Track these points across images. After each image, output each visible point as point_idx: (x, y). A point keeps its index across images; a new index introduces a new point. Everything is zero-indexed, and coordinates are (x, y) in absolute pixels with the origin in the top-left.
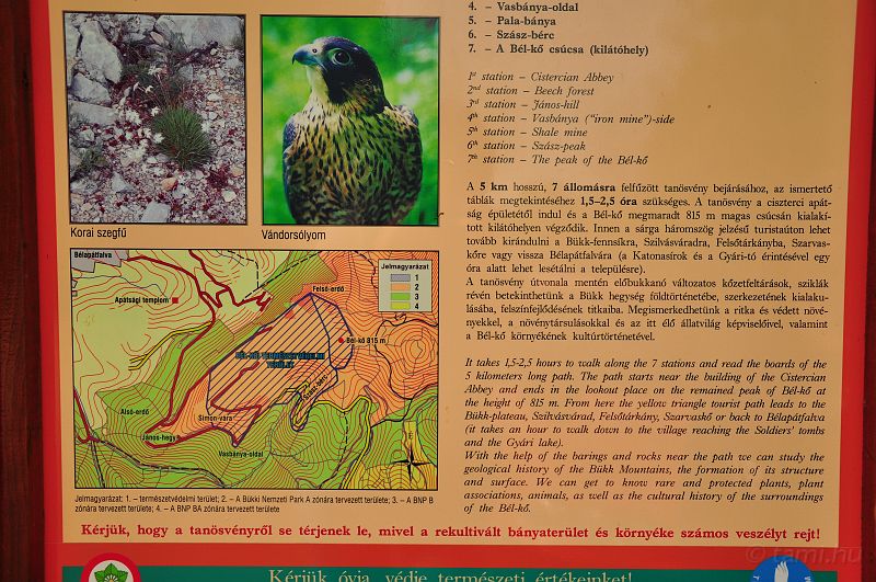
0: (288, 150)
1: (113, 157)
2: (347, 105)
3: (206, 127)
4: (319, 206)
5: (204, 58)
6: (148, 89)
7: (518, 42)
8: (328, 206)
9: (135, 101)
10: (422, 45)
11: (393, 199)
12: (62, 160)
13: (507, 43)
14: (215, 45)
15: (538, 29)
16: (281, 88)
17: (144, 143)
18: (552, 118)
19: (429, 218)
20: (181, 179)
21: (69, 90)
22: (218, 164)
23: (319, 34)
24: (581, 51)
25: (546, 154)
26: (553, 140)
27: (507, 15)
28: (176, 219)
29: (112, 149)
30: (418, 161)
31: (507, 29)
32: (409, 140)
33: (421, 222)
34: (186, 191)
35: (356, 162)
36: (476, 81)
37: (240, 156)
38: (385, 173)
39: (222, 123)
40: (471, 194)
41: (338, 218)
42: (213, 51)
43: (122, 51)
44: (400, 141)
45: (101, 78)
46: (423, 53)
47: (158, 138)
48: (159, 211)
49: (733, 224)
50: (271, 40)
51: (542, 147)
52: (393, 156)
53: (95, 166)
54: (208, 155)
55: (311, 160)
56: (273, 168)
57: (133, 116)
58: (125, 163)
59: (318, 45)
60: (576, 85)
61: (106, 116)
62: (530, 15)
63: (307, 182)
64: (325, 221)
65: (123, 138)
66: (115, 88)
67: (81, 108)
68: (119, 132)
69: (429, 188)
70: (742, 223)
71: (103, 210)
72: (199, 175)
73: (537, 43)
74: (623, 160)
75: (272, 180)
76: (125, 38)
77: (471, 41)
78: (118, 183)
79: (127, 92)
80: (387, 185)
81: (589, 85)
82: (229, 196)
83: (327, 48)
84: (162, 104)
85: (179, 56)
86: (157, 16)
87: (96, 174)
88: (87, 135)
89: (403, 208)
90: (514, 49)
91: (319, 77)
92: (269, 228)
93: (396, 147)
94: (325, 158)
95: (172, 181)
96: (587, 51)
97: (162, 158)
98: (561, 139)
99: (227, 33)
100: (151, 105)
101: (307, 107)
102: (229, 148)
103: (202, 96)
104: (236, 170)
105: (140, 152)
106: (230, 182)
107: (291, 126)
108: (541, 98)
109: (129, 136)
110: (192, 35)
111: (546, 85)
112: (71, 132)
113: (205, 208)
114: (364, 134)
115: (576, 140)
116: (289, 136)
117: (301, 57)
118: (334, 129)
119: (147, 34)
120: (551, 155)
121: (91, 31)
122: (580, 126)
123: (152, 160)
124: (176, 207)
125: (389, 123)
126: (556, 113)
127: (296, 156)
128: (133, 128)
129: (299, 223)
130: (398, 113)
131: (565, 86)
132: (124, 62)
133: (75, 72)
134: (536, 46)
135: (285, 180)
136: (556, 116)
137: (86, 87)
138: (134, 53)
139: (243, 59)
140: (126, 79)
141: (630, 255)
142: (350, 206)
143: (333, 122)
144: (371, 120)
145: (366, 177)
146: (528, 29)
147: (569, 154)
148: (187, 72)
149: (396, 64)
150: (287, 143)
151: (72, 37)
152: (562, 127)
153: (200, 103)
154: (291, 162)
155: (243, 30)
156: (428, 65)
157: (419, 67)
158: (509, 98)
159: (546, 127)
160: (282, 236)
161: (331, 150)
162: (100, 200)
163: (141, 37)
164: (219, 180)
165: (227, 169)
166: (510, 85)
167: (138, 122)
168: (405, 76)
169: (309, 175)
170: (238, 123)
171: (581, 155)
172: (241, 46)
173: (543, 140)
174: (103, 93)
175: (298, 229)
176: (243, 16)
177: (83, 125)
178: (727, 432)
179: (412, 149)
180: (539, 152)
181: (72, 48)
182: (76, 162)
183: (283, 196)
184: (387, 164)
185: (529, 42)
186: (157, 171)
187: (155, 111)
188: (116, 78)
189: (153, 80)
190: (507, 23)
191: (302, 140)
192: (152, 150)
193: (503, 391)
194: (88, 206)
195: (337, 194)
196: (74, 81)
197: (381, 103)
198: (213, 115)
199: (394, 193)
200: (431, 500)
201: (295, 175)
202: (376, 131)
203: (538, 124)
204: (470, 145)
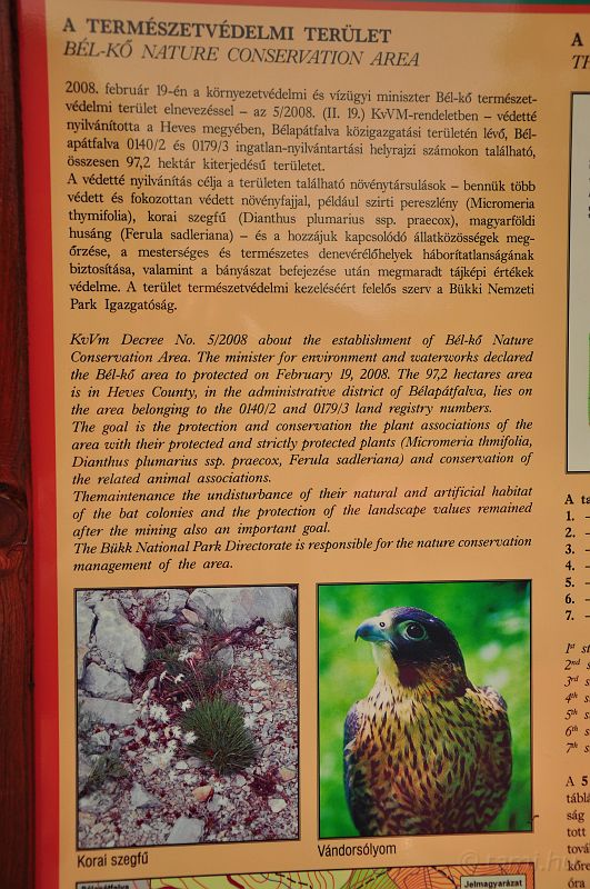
0: (350, 746)
1: (133, 763)
2: (422, 688)
3: (249, 722)
4: (388, 812)
5: (248, 638)
6: (178, 679)
8: (399, 811)
9: (163, 694)
10: (510, 613)
11: (478, 800)
12: (69, 768)
14: (262, 622)
16: (341, 671)
17: (172, 744)
19: (522, 822)
20: (218, 787)
21: (80, 684)
22: (265, 765)
23: (387, 605)
28: (212, 837)
29: (132, 754)
30: (507, 754)
32: (496, 728)
33: (512, 827)
34: (223, 801)
35: (432, 756)
36: (575, 654)
37: (291, 756)
38: (467, 769)
39: (269, 715)
40: (571, 791)
41: (411, 827)
42: (259, 629)
43: (146, 634)
44: (486, 730)
45: (119, 667)
46: (511, 623)
47: (190, 738)
48: (189, 828)
50: (330, 614)
52: (478, 748)
53: (111, 775)
54: (251, 756)
55: (376, 757)
56: (332, 770)
57: (159, 712)
58: (147, 770)
59: (387, 617)
61: (126, 714)
63: (373, 784)
64: (396, 831)
65: (146, 740)
66: (137, 678)
67: (97, 708)
68: (141, 733)
69: (521, 785)
71: (119, 831)
72: (241, 781)
75: (330, 783)
76: (151, 618)
77: (570, 607)
78: (139, 796)
79: (152, 683)
80: (470, 783)
82: (277, 805)
83: (397, 621)
84: (195, 696)
85: (216, 636)
86: (190, 589)
87: (111, 786)
88: (101, 738)
89: (489, 811)
91: (388, 657)
92: (327, 842)
93: (480, 737)
94: (395, 753)
95: (206, 790)
97: (195, 762)
99: (277, 606)
100: (182, 698)
101: (373, 693)
102: (277, 746)
103: (245, 684)
104: (286, 773)
105: (167, 755)
106: (279, 788)
107: (354, 716)
109: (153, 737)
110: (233, 612)
112: (81, 736)
113: (248, 822)
114: (441, 722)
116: (351, 730)
117: (366, 633)
118: (405, 718)
119: (177, 612)
121: (108, 611)
123: (181, 765)
124: (211, 823)
125: (470, 708)
127: (360, 753)
128: (157, 726)
129: (364, 834)
130: (483, 696)
132: (149, 647)
133: (88, 662)
135: (346, 783)
137: (101, 679)
138: (161, 636)
139: (295, 637)
140: (151, 668)
142: (425, 812)
143: (404, 710)
144: (450, 705)
145: (445, 774)
148: (227, 656)
149: (483, 635)
150: (348, 737)
151: (85, 620)
153: (242, 693)
154: (354, 760)
155: (296, 603)
156: (517, 638)
157: (507, 640)
160: (343, 851)
161: (402, 743)
162: (115, 818)
163: (170, 616)
164: (265, 787)
165: (275, 772)
167: (165, 719)
168: (491, 651)
169: (375, 775)
170: (289, 716)
172: (292, 622)
174: (122, 686)
175: (362, 842)
176: (295, 586)
177: (96, 726)
179: (499, 738)
181: (84, 632)
182: (86, 772)
183: (344, 803)
184: (470, 758)
186: (189, 779)
187: (186, 705)
188: (138, 667)
189: (184, 667)
191: (367, 732)
192: (183, 753)
194: (100, 827)
195: (410, 798)
196: (86, 672)
197: (462, 685)
198: (257, 707)
199: (478, 793)
201: (359, 776)
202: (456, 719)
204: (569, 731)
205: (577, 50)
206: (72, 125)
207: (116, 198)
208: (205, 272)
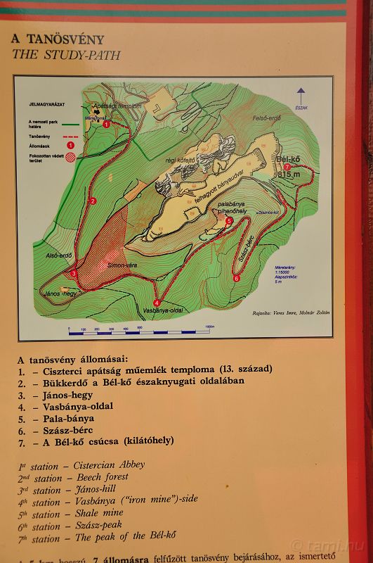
7: (62, 437)
15: (78, 425)
18: (92, 501)
25: (87, 532)
26: (93, 520)
27: (52, 414)
31: (52, 426)
36: (25, 472)
51: (84, 526)
60: (113, 472)
62: (72, 413)
74: (155, 535)
77: (21, 437)
81: (124, 471)
90: (58, 442)
96: (121, 442)
98: (100, 519)
108: (82, 483)
111: (87, 472)
115: (114, 519)
120: (92, 533)
122: (117, 507)
126: (95, 496)
131: (103, 472)
134: (78, 439)
136: (95, 499)
146: (70, 425)
147: (108, 531)
158: (55, 485)
159: (88, 508)
166: (55, 473)
171: (118, 532)
180: (81, 531)
185: (71, 436)
190: (52, 420)
203: (80, 507)
204: (20, 528)
205: (16, 46)
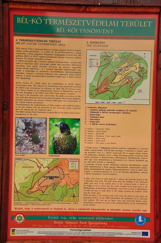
0: (54, 141)
1: (23, 142)
2: (64, 133)
3: (39, 137)
4: (59, 151)
5: (39, 125)
6: (30, 130)
7: (94, 123)
8: (60, 151)
9: (27, 133)
10: (77, 123)
11: (72, 150)
12: (14, 142)
13: (92, 123)
14: (41, 123)
15: (97, 121)
16: (52, 130)
17: (28, 140)
19: (78, 153)
20: (35, 146)
21: (16, 130)
22: (41, 143)
23: (59, 121)
24: (104, 125)
25: (98, 142)
26: (99, 140)
27: (92, 118)
28: (34, 153)
29: (23, 141)
30: (76, 143)
31: (92, 121)
32: (75, 139)
33: (76, 154)
34: (36, 148)
35: (65, 143)
36: (86, 130)
37: (45, 142)
38: (70, 145)
39: (42, 136)
40: (85, 149)
41: (62, 153)
42: (41, 124)
43: (25, 124)
44: (73, 140)
45: (21, 128)
46: (77, 125)
47: (31, 139)
48: (31, 151)
49: (131, 155)
50: (51, 122)
52: (72, 142)
53: (20, 143)
54: (39, 142)
55: (57, 143)
56: (51, 144)
57: (27, 135)
58: (25, 143)
59: (59, 123)
60: (104, 130)
61: (22, 135)
62: (96, 118)
63: (57, 147)
64: (60, 153)
65: (25, 139)
66: (24, 130)
67: (18, 134)
68: (24, 138)
69: (78, 148)
70: (132, 155)
71: (21, 151)
72: (38, 145)
73: (97, 123)
74: (112, 143)
75: (51, 146)
76: (26, 122)
77: (86, 123)
78: (24, 146)
79: (26, 131)
80: (71, 147)
81: (106, 130)
82: (43, 149)
83: (61, 124)
84: (32, 133)
85: (35, 125)
86: (32, 118)
87: (20, 145)
88: (19, 138)
89: (73, 151)
90: (93, 124)
91: (59, 129)
92: (50, 154)
93: (72, 141)
94: (60, 143)
95: (33, 146)
96: (105, 124)
97: (32, 142)
98: (101, 140)
99: (43, 121)
100: (30, 133)
101: (57, 134)
102: (43, 141)
103: (39, 132)
104: (44, 144)
105: (28, 141)
106: (43, 146)
107: (54, 137)
108: (97, 132)
109: (26, 138)
110: (37, 121)
111: (98, 130)
112: (16, 138)
113: (39, 151)
114: (67, 138)
115: (104, 140)
116: (54, 139)
117: (56, 125)
118: (62, 137)
119: (30, 121)
120: (99, 142)
121: (20, 121)
122: (104, 137)
123: (30, 143)
124: (34, 151)
125: (71, 137)
126: (100, 135)
127: (55, 142)
128: (27, 137)
129: (55, 154)
130: (73, 135)
131: (102, 130)
132: (26, 126)
133: (17, 127)
134: (97, 124)
135: (53, 146)
137: (19, 130)
138: (27, 124)
139: (46, 125)
140: (26, 129)
141: (113, 160)
142: (64, 151)
143: (61, 136)
144: (68, 136)
145: (67, 146)
146: (95, 121)
147: (102, 142)
148: (36, 128)
149: (73, 126)
150: (53, 140)
151: (17, 122)
152: (101, 138)
153: (38, 133)
154: (54, 143)
155: (46, 120)
156: (78, 127)
157: (77, 127)
158: (92, 132)
159: (98, 137)
160: (52, 156)
161: (61, 141)
162: (20, 149)
163: (29, 122)
164: (41, 146)
165: (43, 144)
166: (92, 130)
167: (28, 136)
168: (74, 129)
169: (57, 145)
170: (45, 136)
171: (104, 142)
172: (46, 123)
173: (98, 140)
174: (22, 131)
175: (55, 155)
176: (46, 118)
177: (18, 136)
178: (130, 192)
179: (75, 141)
180: (97, 142)
181: (17, 123)
182: (17, 143)
183: (53, 149)
184: (71, 144)
185: (95, 123)
186: (31, 144)
187: (31, 134)
188: (24, 129)
189: (30, 129)
190: (92, 120)
191: (56, 139)
192: (30, 141)
193: (90, 184)
194: (18, 151)
195: (62, 149)
196: (17, 129)
197: (70, 133)
198: (41, 135)
199: (72, 149)
200: (78, 203)
201: (55, 145)
202: (69, 138)
203: (97, 137)
204: (85, 140)
205: (87, 44)
206: (17, 53)
207: (22, 63)
208: (34, 74)
